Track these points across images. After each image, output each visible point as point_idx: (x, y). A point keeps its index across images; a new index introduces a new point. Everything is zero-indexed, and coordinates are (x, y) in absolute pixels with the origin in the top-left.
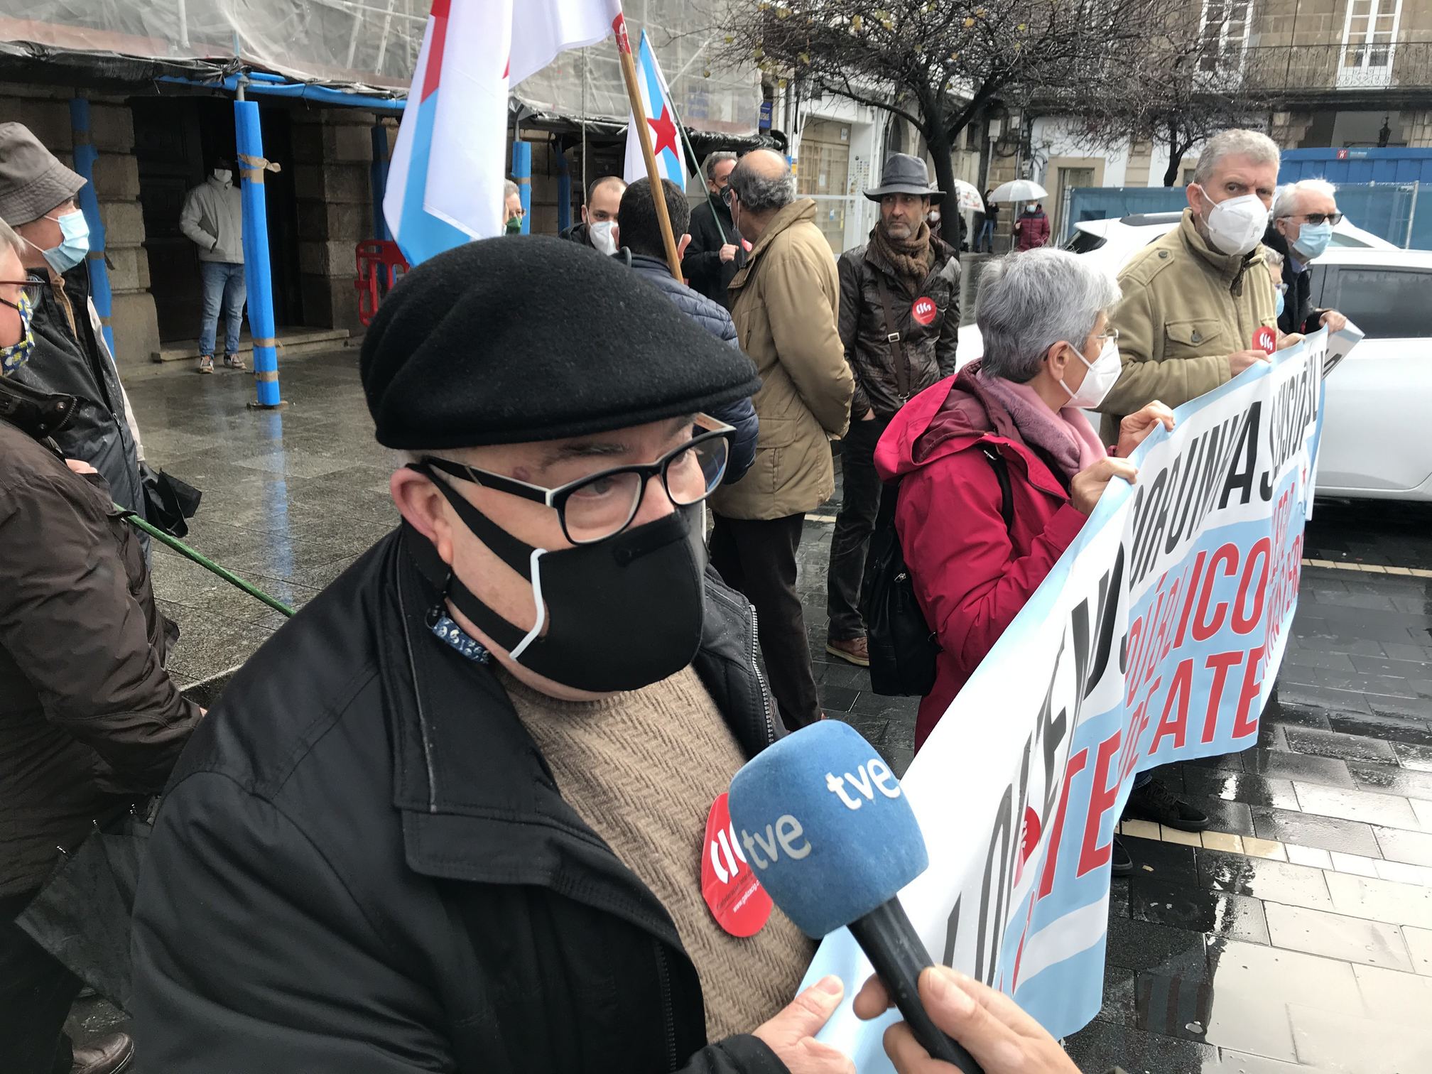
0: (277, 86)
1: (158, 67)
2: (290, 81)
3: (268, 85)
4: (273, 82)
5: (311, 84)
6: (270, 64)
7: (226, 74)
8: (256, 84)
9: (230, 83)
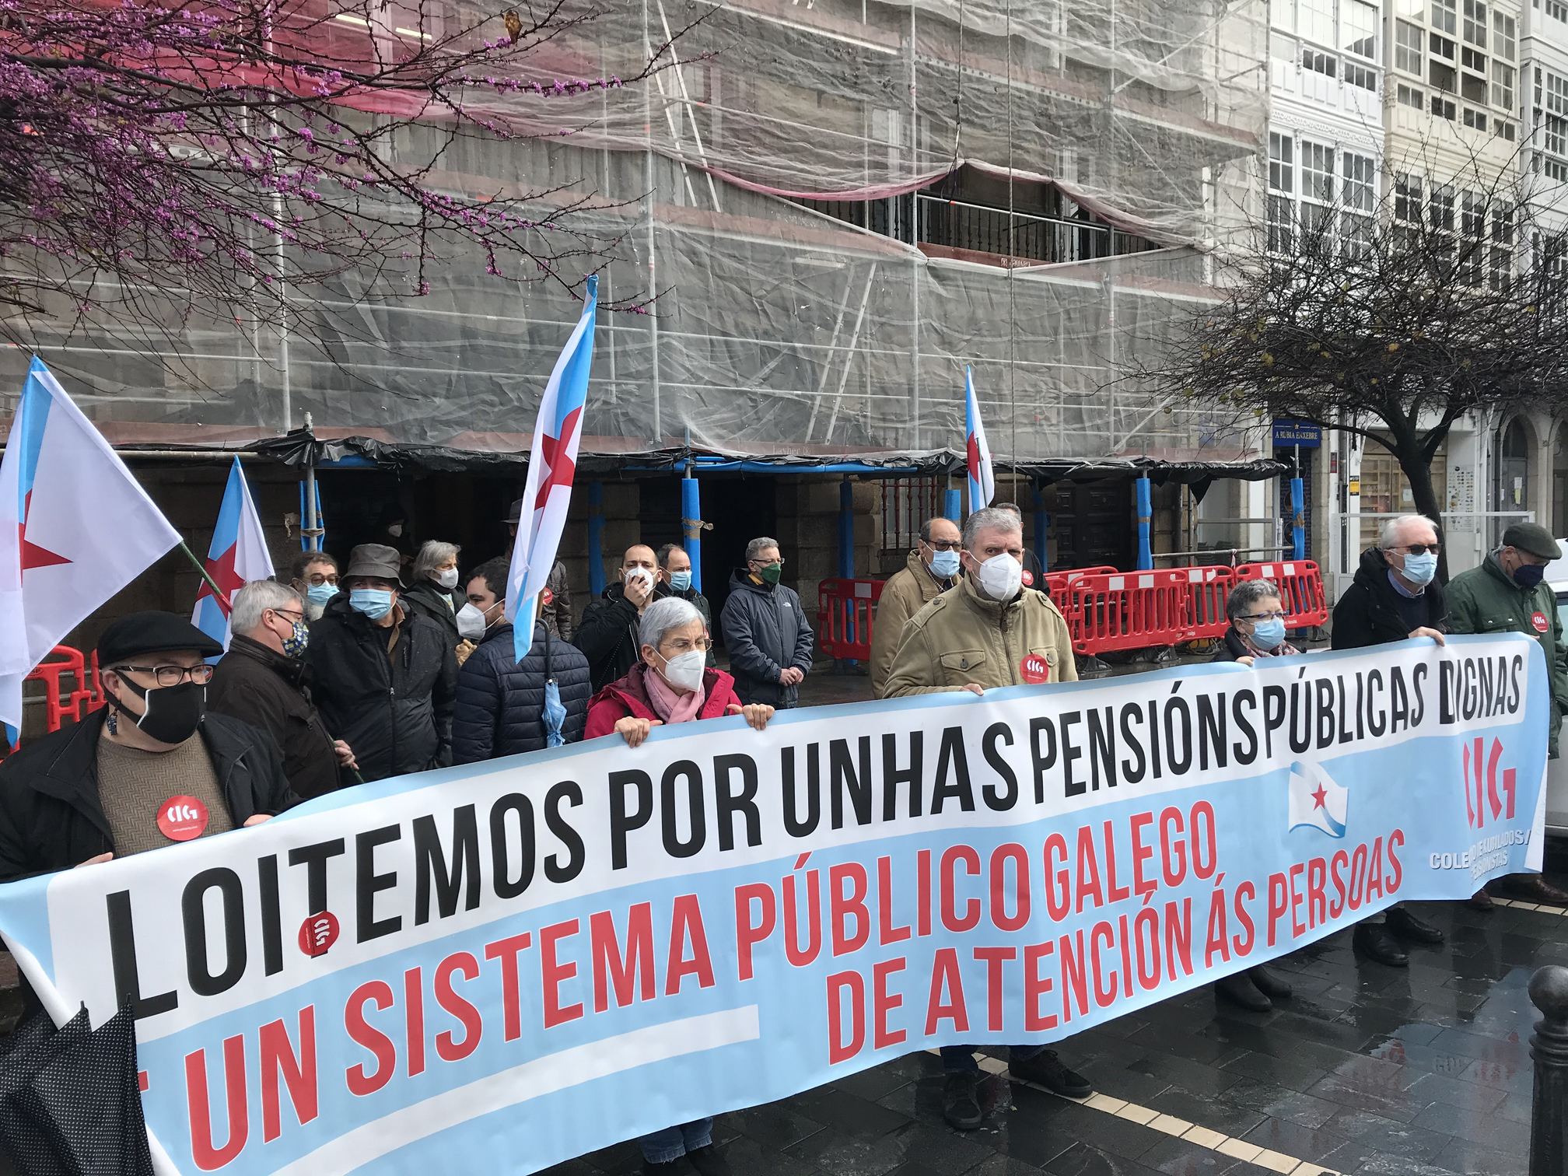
0: (718, 464)
1: (622, 460)
2: (729, 459)
3: (711, 464)
4: (715, 462)
5: (746, 460)
6: (716, 447)
7: (676, 460)
8: (700, 465)
9: (679, 466)
